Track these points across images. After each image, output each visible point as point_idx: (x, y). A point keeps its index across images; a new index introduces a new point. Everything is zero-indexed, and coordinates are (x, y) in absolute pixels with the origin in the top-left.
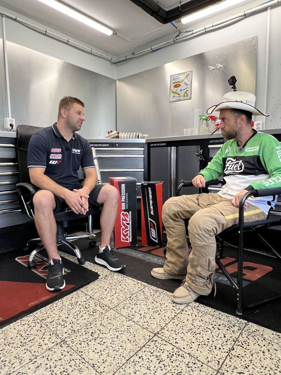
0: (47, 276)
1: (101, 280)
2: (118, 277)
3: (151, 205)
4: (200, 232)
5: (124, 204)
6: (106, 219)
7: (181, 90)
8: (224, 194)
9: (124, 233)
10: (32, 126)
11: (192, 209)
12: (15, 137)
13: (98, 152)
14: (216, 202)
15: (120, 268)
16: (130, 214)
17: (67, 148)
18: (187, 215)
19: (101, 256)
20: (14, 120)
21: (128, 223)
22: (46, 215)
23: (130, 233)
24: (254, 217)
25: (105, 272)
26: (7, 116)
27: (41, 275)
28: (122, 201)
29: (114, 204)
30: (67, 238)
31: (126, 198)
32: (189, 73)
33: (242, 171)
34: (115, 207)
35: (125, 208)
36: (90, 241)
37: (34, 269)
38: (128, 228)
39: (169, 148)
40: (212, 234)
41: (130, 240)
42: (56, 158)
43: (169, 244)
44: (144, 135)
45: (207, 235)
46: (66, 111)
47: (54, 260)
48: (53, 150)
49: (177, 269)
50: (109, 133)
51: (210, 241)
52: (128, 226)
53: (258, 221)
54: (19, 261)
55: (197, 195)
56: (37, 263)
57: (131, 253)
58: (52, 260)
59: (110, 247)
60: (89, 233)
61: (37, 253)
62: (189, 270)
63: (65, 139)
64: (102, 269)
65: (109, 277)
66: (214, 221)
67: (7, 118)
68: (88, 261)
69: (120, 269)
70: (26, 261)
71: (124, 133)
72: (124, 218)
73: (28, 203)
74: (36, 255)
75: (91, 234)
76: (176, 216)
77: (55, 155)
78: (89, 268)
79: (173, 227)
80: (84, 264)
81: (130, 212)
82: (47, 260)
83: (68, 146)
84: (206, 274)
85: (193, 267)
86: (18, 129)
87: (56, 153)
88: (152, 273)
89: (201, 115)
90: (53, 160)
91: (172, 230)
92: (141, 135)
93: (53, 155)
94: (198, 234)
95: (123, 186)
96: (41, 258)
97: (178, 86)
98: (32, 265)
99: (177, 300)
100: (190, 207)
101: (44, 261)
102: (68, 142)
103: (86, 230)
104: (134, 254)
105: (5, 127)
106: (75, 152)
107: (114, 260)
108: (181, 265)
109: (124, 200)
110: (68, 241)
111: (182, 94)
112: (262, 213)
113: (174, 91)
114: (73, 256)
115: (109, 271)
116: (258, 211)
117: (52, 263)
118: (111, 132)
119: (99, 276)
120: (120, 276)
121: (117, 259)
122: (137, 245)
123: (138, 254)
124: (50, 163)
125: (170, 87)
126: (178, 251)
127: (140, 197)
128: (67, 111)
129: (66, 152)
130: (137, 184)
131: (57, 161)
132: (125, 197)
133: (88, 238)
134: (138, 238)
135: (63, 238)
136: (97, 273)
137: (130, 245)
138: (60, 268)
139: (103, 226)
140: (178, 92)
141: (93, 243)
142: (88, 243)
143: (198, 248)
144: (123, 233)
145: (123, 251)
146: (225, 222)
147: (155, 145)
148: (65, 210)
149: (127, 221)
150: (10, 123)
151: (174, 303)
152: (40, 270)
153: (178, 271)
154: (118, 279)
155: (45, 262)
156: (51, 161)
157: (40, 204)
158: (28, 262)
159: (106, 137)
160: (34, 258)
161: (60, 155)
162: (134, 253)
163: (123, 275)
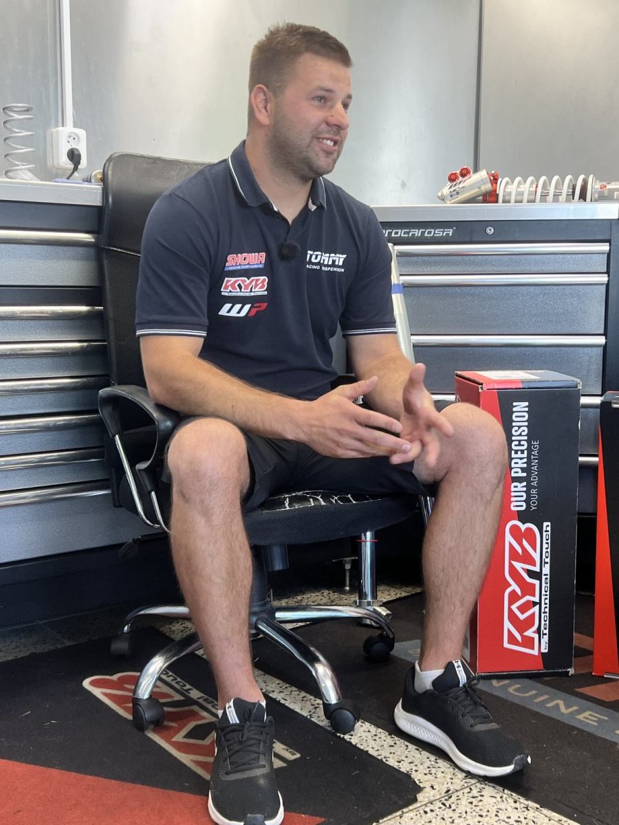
0: (212, 768)
1: (427, 809)
2: (503, 806)
5: (520, 487)
6: (450, 550)
9: (517, 612)
10: (159, 159)
12: (97, 201)
13: (407, 264)
15: (510, 765)
16: (547, 535)
17: (285, 251)
19: (420, 705)
20: (82, 133)
21: (537, 569)
22: (217, 519)
23: (541, 615)
25: (439, 775)
26: (57, 122)
27: (185, 758)
28: (513, 475)
29: (487, 490)
30: (279, 615)
31: (529, 462)
34: (489, 502)
35: (524, 504)
36: (365, 637)
37: (155, 731)
38: (534, 595)
41: (543, 645)
42: (245, 293)
44: (609, 187)
46: (270, 94)
47: (240, 705)
48: (235, 261)
50: (452, 178)
52: (537, 582)
54: (97, 692)
56: (166, 709)
57: (549, 705)
58: (231, 704)
59: (461, 668)
60: (360, 598)
61: (169, 668)
63: (278, 213)
64: (428, 763)
65: (464, 802)
67: (60, 129)
68: (366, 720)
69: (508, 769)
70: (128, 697)
71: (518, 179)
72: (520, 551)
73: (142, 466)
74: (164, 677)
75: (369, 604)
77: (240, 280)
78: (371, 752)
80: (350, 729)
81: (545, 524)
82: (201, 701)
83: (288, 242)
86: (110, 172)
87: (247, 273)
90: (234, 300)
92: (597, 186)
93: (234, 279)
95: (521, 408)
96: (177, 686)
98: (148, 715)
101: (189, 701)
102: (290, 222)
103: (345, 586)
104: (563, 709)
105: (49, 163)
106: (319, 263)
107: (481, 727)
109: (523, 470)
110: (283, 625)
114: (303, 694)
115: (461, 775)
117: (233, 718)
118: (465, 173)
119: (420, 789)
120: (511, 801)
121: (494, 726)
122: (571, 671)
123: (579, 712)
124: (220, 313)
127: (596, 459)
128: (275, 95)
129: (282, 268)
130: (584, 400)
131: (247, 307)
132: (529, 457)
133: (357, 621)
134: (579, 640)
135: (265, 615)
136: (407, 776)
137: (539, 667)
138: (265, 742)
139: (433, 578)
141: (379, 647)
142: (361, 645)
144: (510, 611)
145: (511, 690)
148: (282, 504)
149: (533, 563)
150: (70, 147)
152: (179, 737)
154: (502, 816)
155: (195, 708)
156: (228, 306)
157: (197, 475)
158: (136, 701)
159: (443, 199)
160: (155, 686)
161: (262, 278)
162: (561, 703)
163: (522, 800)
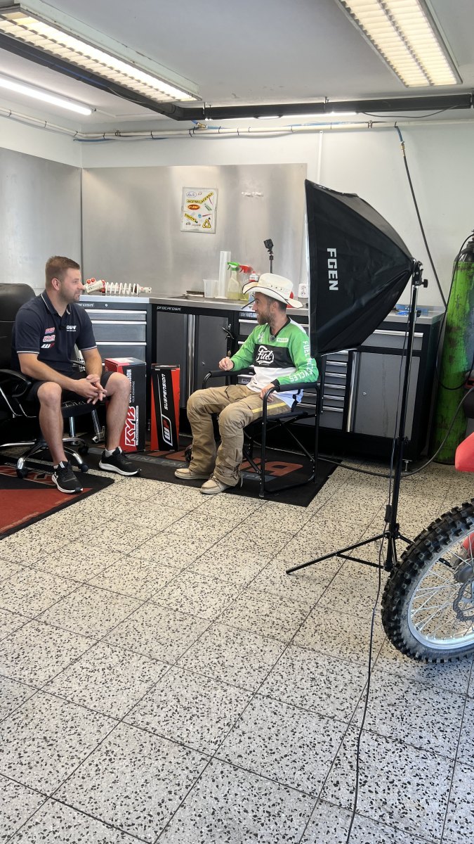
3: (165, 396)
4: (230, 425)
7: (200, 216)
8: (253, 387)
9: (129, 434)
11: (221, 403)
14: (244, 394)
15: (136, 472)
16: (137, 410)
17: (61, 328)
18: (215, 409)
19: (108, 461)
21: (135, 420)
22: (57, 411)
23: (136, 434)
24: (277, 410)
29: (126, 397)
32: (213, 191)
33: (272, 361)
37: (26, 478)
38: (134, 428)
39: (185, 315)
40: (240, 426)
41: (136, 443)
42: (49, 341)
43: (195, 441)
44: (144, 289)
45: (236, 428)
46: (58, 281)
47: (63, 463)
48: (47, 331)
49: (204, 466)
50: (89, 282)
51: (239, 433)
52: (135, 424)
53: (282, 414)
55: (225, 387)
57: (141, 459)
59: (120, 448)
62: (218, 462)
63: (58, 314)
66: (242, 414)
68: (91, 467)
71: (112, 283)
72: (130, 415)
76: (203, 411)
78: (94, 475)
79: (200, 423)
80: (87, 471)
81: (137, 406)
83: (61, 323)
84: (234, 464)
85: (222, 459)
87: (50, 334)
88: (176, 473)
89: (230, 262)
91: (199, 425)
92: (140, 288)
93: (46, 337)
94: (228, 427)
95: (129, 371)
97: (196, 207)
99: (206, 491)
100: (217, 401)
102: (61, 317)
104: (145, 459)
106: (69, 329)
107: (127, 463)
108: (209, 462)
111: (202, 221)
112: (287, 406)
113: (189, 214)
116: (282, 404)
118: (93, 281)
119: (114, 480)
122: (146, 450)
123: (150, 459)
124: (42, 347)
125: (182, 207)
126: (207, 449)
129: (59, 332)
131: (49, 345)
134: (147, 442)
136: (109, 478)
137: (136, 450)
140: (195, 217)
141: (84, 450)
143: (227, 440)
144: (127, 434)
146: (252, 415)
147: (165, 308)
149: (133, 419)
151: (203, 493)
152: (35, 479)
153: (205, 469)
156: (45, 345)
157: (51, 399)
158: (18, 470)
161: (54, 335)
163: (142, 479)
